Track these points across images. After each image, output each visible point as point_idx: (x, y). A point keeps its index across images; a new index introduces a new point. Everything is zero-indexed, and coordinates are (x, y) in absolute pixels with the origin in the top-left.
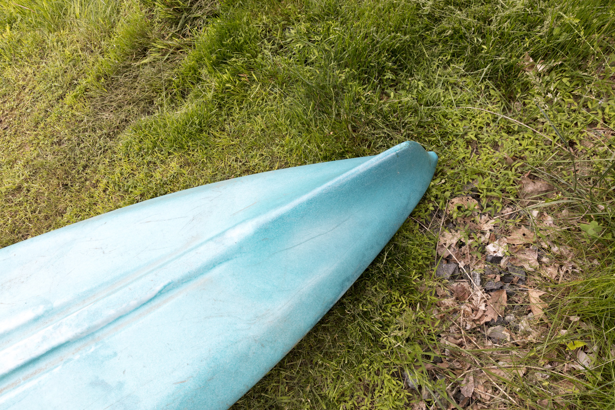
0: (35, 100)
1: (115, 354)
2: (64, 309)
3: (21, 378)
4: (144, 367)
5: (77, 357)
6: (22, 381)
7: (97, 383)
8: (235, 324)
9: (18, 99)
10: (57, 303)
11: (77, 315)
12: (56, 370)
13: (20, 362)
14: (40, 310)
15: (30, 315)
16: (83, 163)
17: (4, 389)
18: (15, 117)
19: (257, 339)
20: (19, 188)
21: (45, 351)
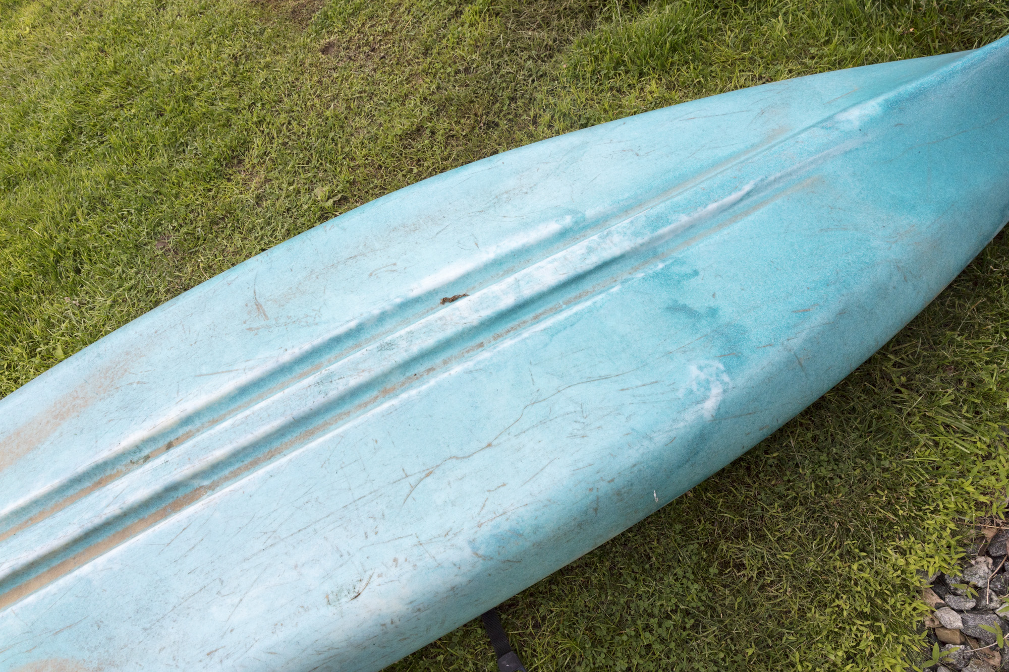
0: (418, 21)
1: (696, 273)
2: (600, 222)
3: (561, 302)
4: (743, 290)
5: (640, 275)
6: (564, 306)
7: (675, 308)
8: (868, 241)
9: (391, 21)
10: (590, 213)
11: (632, 222)
12: (615, 289)
13: (562, 277)
14: (568, 220)
15: (554, 227)
16: (508, 93)
17: (540, 314)
18: (394, 43)
19: (900, 265)
20: (419, 130)
21: (594, 265)
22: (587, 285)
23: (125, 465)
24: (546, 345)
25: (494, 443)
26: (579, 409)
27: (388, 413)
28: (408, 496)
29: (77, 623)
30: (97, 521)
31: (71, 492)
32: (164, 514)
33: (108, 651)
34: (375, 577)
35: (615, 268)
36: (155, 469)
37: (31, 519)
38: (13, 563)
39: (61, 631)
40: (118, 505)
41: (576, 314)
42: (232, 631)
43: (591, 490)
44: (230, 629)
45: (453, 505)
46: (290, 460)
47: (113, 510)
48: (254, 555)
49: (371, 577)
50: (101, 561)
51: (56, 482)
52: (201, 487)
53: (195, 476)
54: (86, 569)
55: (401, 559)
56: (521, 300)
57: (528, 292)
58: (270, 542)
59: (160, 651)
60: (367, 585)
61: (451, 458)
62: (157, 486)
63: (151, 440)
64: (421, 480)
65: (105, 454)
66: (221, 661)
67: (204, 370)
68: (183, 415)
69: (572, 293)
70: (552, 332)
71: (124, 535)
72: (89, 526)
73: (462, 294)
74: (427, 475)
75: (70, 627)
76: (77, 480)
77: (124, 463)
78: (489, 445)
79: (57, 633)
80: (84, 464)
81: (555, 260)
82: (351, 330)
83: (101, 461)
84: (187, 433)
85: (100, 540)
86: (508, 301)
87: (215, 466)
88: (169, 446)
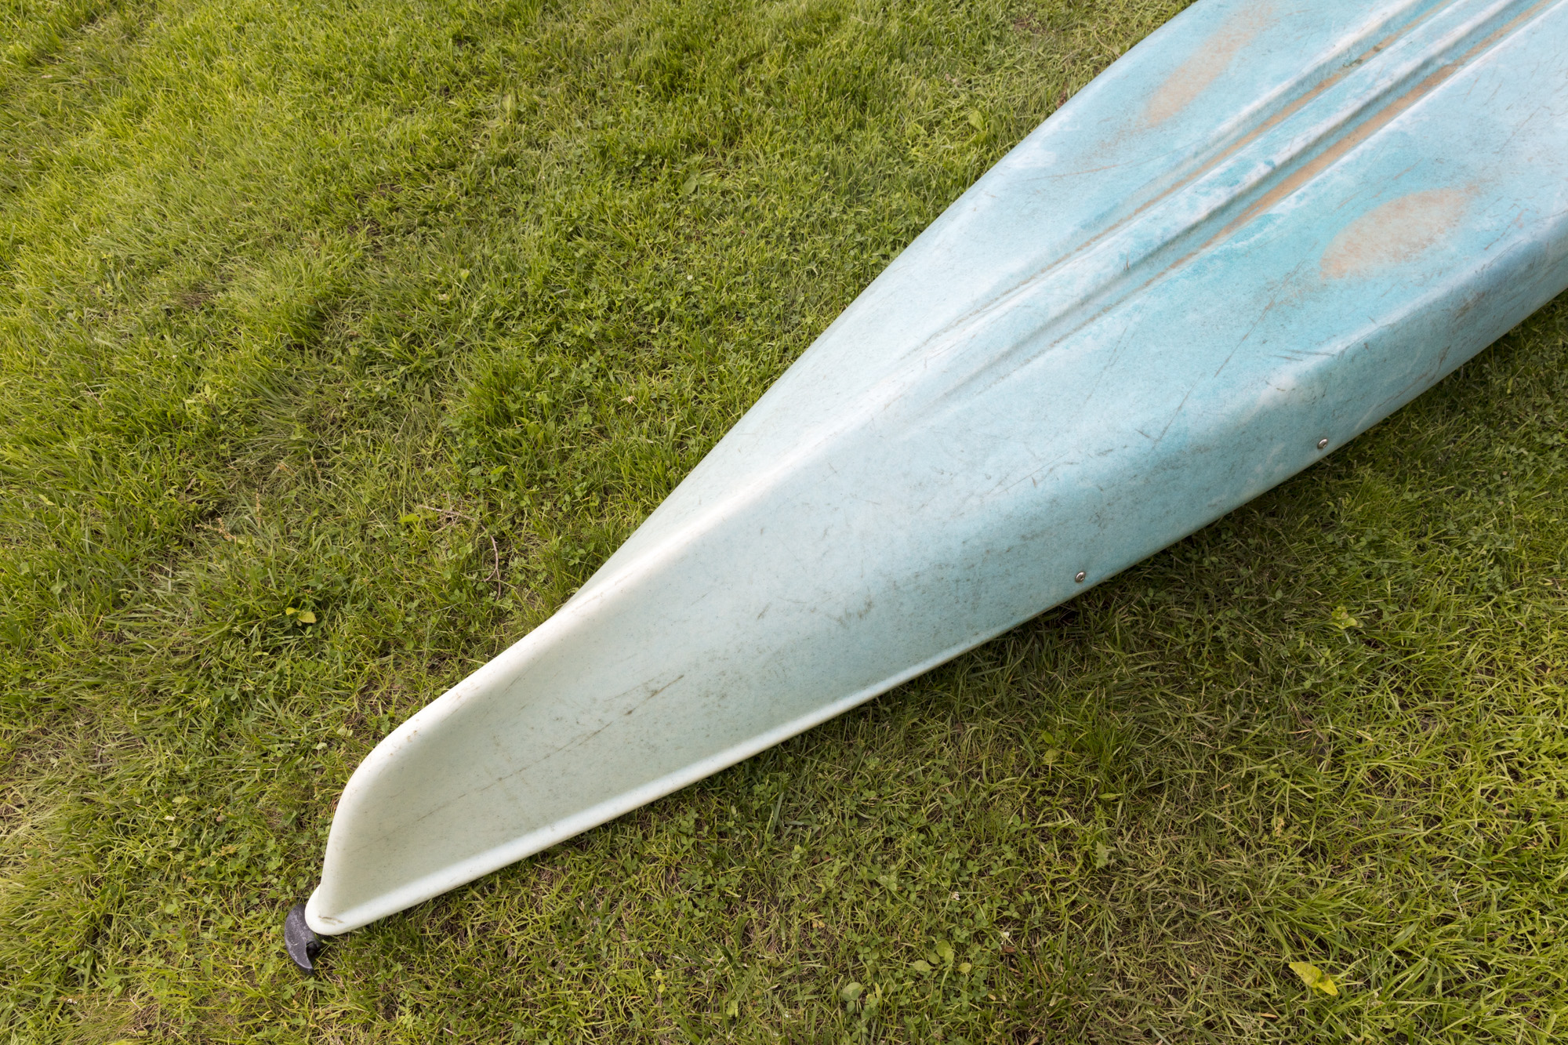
23: (1340, 70)
29: (1413, 167)
33: (1469, 175)
39: (1400, 175)
53: (1443, 53)
54: (1392, 127)
59: (1529, 160)
63: (1358, 44)
65: (1322, 55)
72: (1367, 98)
75: (1407, 170)
77: (1338, 67)
79: (1396, 178)
80: (1305, 65)
84: (1388, 38)
87: (1457, 44)
88: (1377, 50)
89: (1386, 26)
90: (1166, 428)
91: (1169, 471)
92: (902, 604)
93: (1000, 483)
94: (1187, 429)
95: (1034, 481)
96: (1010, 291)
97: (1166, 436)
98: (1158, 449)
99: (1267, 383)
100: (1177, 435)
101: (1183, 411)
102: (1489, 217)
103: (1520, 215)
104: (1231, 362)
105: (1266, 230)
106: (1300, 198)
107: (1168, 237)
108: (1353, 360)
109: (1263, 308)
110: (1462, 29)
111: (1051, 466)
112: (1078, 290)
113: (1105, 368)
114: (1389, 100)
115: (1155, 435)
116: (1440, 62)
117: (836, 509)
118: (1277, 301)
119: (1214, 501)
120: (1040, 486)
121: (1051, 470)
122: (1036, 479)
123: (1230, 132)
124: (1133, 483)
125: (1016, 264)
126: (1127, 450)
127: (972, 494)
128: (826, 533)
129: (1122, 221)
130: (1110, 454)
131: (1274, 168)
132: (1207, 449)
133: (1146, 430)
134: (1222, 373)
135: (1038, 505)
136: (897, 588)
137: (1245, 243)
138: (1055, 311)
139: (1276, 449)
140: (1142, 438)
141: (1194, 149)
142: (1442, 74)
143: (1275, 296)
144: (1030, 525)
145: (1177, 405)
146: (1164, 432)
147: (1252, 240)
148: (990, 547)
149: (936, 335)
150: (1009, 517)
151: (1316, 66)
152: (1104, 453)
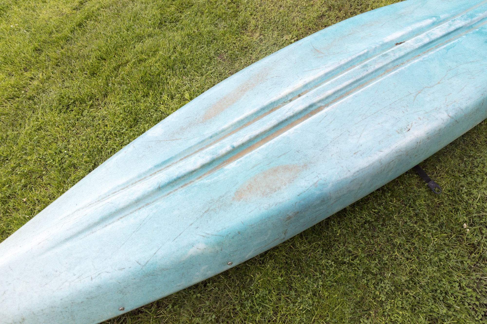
2: (445, 20)
5: (470, 32)
10: (442, 16)
12: (464, 37)
13: (443, 33)
14: (434, 19)
15: (430, 21)
17: (437, 46)
21: (454, 29)
22: (451, 36)
23: (282, 104)
24: (447, 53)
25: (441, 82)
26: (468, 71)
27: (396, 75)
28: (414, 100)
29: (287, 153)
30: (284, 118)
31: (260, 114)
32: (308, 116)
33: (306, 159)
34: (413, 124)
35: (459, 31)
36: (303, 99)
37: (244, 125)
38: (249, 135)
39: (281, 156)
40: (291, 112)
41: (453, 43)
42: (361, 145)
43: (482, 94)
44: (360, 145)
45: (434, 100)
46: (362, 91)
47: (290, 114)
48: (359, 122)
49: (412, 124)
50: (291, 130)
51: (255, 109)
52: (321, 106)
53: (320, 101)
54: (285, 134)
55: (422, 118)
56: (431, 40)
57: (433, 38)
58: (364, 117)
59: (332, 156)
60: (411, 126)
61: (426, 87)
62: (306, 105)
63: (292, 93)
64: (417, 95)
65: (274, 98)
66: (361, 155)
67: (306, 69)
68: (305, 83)
69: (446, 39)
70: (448, 49)
71: (292, 125)
72: (281, 120)
73: (403, 42)
74: (419, 93)
75: (284, 154)
76: (263, 109)
77: (281, 102)
78: (439, 83)
79: (279, 157)
80: (266, 102)
81: (438, 28)
82: (365, 53)
83: (273, 101)
84: (306, 91)
85: (282, 128)
86: (427, 40)
87: (327, 98)
88: (299, 96)
89: (305, 86)
90: (148, 261)
91: (151, 277)
92: (38, 319)
93: (78, 277)
94: (157, 262)
95: (92, 278)
96: (115, 192)
97: (147, 264)
98: (144, 269)
99: (193, 246)
100: (152, 264)
101: (156, 255)
102: (305, 181)
103: (317, 181)
104: (181, 235)
105: (220, 176)
106: (238, 163)
107: (180, 175)
108: (233, 238)
109: (204, 211)
110: (330, 92)
111: (100, 272)
112: (135, 197)
113: (134, 232)
114: (293, 120)
115: (143, 263)
116: (319, 105)
117: (10, 284)
118: (211, 209)
119: (178, 284)
120: (94, 280)
121: (99, 274)
122: (93, 277)
123: (228, 128)
124: (134, 281)
125: (122, 181)
126: (131, 269)
127: (67, 281)
128: (4, 293)
129: (173, 164)
130: (123, 270)
131: (234, 148)
132: (167, 269)
133: (139, 262)
134: (176, 240)
135: (92, 287)
136: (34, 314)
137: (210, 181)
138: (122, 205)
139: (204, 268)
140: (138, 264)
141: (210, 135)
142: (319, 109)
143: (211, 206)
144: (89, 294)
145: (154, 252)
146: (147, 263)
147: (213, 179)
148: (73, 301)
149: (79, 210)
150: (80, 291)
151: (270, 103)
152: (121, 269)
